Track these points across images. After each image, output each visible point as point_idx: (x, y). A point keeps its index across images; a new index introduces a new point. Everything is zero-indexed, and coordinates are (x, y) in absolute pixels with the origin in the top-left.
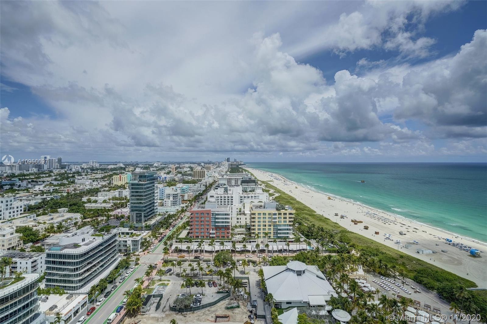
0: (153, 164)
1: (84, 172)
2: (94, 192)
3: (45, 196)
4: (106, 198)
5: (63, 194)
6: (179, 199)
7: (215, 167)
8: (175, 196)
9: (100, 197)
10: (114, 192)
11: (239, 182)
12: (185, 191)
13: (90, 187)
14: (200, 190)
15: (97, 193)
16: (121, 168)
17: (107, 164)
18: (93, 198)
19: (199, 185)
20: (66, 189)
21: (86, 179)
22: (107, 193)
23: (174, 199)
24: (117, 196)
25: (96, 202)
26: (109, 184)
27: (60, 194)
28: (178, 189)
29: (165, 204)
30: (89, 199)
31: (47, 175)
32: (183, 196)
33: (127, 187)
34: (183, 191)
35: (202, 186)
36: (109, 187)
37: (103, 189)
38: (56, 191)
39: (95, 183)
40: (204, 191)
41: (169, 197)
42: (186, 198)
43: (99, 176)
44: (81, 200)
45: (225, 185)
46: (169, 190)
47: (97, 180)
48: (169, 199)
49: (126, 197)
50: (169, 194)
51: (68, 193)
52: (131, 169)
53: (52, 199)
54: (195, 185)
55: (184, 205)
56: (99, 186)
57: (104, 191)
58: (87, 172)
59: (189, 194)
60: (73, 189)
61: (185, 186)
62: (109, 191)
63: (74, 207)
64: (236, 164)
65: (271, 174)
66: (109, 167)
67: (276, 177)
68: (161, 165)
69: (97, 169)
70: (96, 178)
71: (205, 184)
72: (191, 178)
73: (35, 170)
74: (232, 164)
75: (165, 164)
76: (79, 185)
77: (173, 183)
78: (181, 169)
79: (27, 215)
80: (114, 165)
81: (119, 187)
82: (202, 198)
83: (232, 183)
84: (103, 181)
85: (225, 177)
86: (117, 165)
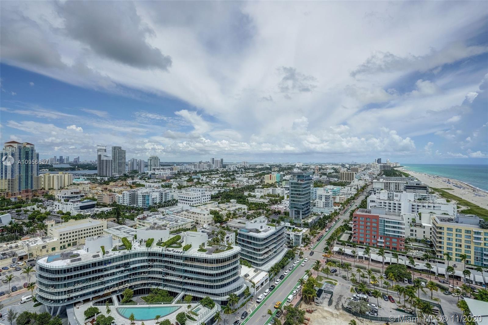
0: (295, 165)
1: (239, 171)
2: (252, 188)
3: (219, 189)
4: (262, 194)
5: (231, 188)
6: (331, 201)
7: (363, 169)
8: (327, 197)
9: (258, 193)
10: (268, 190)
11: (402, 187)
12: (336, 193)
13: (248, 184)
14: (351, 193)
15: (254, 189)
16: (268, 168)
17: (254, 164)
18: (252, 194)
19: (349, 188)
20: (232, 184)
21: (242, 177)
22: (262, 190)
23: (326, 200)
24: (271, 193)
25: (255, 196)
26: (261, 182)
27: (228, 188)
28: (329, 191)
29: (317, 205)
30: (250, 194)
31: (216, 173)
32: (334, 198)
33: (277, 186)
34: (335, 193)
35: (352, 189)
36: (263, 185)
37: (257, 186)
38: (225, 186)
39: (250, 181)
40: (356, 195)
41: (321, 198)
42: (337, 200)
43: (251, 175)
44: (243, 194)
45: (383, 190)
46: (320, 191)
47: (251, 179)
48: (321, 200)
49: (279, 194)
50: (321, 195)
51: (234, 188)
52: (277, 170)
53: (225, 192)
54: (344, 188)
55: (337, 208)
56: (254, 183)
57: (259, 188)
58: (242, 171)
59: (340, 196)
60: (236, 184)
61: (336, 188)
62: (263, 188)
63: (241, 200)
64: (390, 166)
65: (447, 181)
66: (257, 167)
67: (456, 184)
68: (303, 165)
69: (249, 169)
70: (250, 177)
71: (356, 187)
72: (338, 180)
73: (208, 169)
74: (384, 166)
75: (307, 165)
76: (239, 182)
77: (319, 184)
78: (324, 171)
79: (213, 202)
80: (261, 165)
81: (270, 185)
82: (354, 202)
83: (391, 188)
84: (256, 179)
85: (381, 180)
86: (263, 165)
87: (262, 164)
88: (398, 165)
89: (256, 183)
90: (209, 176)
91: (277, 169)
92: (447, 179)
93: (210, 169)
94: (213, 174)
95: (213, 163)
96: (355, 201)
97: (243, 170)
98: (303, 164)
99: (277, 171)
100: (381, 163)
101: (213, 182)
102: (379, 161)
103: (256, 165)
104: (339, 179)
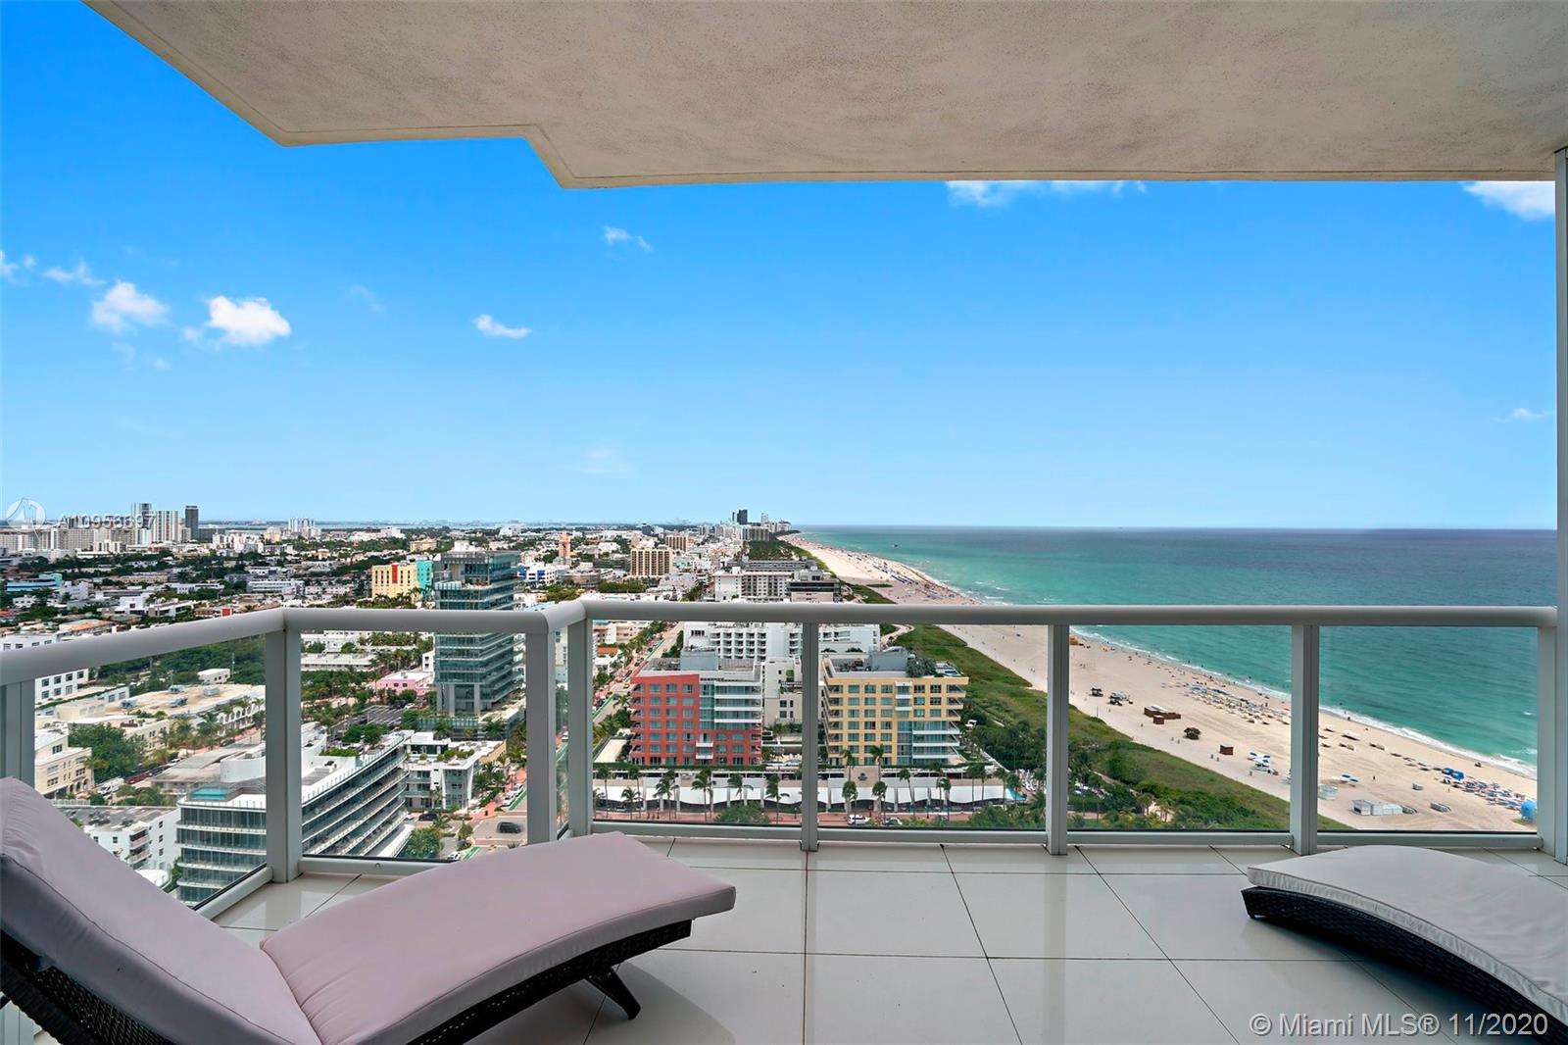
0: (498, 530)
1: (272, 555)
4: (352, 637)
7: (700, 541)
9: (333, 635)
11: (782, 589)
13: (298, 603)
16: (394, 542)
17: (345, 527)
18: (310, 639)
20: (220, 608)
21: (281, 575)
25: (319, 648)
26: (360, 592)
31: (154, 564)
32: (602, 633)
33: (419, 604)
36: (360, 604)
38: (187, 614)
39: (313, 589)
42: (611, 638)
43: (324, 566)
45: (737, 597)
47: (318, 582)
52: (428, 546)
54: (638, 597)
55: (606, 661)
56: (326, 599)
58: (283, 554)
63: (252, 667)
64: (767, 530)
65: (883, 565)
66: (352, 538)
67: (898, 573)
68: (524, 531)
69: (316, 546)
70: (314, 574)
71: (671, 593)
72: (625, 575)
73: (113, 548)
74: (753, 530)
75: (538, 531)
76: (261, 596)
77: (565, 590)
78: (589, 547)
79: (101, 689)
80: (368, 530)
81: (390, 600)
82: (661, 638)
83: (758, 592)
84: (338, 582)
85: (736, 570)
86: (379, 531)
87: (374, 527)
88: (787, 529)
89: (335, 596)
90: (114, 579)
91: (428, 543)
92: (883, 561)
93: (123, 547)
94: (140, 570)
95: (145, 524)
96: (665, 635)
97: (290, 550)
98: (526, 528)
99: (429, 550)
100: (746, 523)
101: (124, 604)
102: (742, 517)
103: (350, 531)
104: (628, 571)
